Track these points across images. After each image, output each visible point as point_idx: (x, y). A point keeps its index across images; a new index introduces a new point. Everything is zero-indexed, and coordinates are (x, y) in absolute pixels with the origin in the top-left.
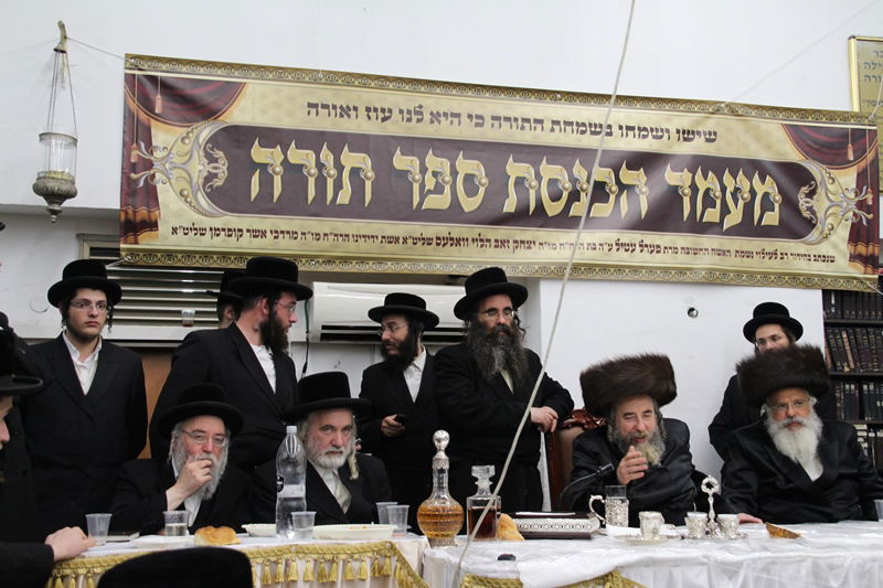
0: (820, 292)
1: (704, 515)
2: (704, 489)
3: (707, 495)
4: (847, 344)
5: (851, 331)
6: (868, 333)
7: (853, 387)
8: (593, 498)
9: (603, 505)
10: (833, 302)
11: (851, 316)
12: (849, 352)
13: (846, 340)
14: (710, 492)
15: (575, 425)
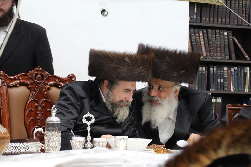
0: (188, 3)
1: (83, 139)
2: (84, 121)
3: (86, 125)
4: (202, 40)
5: (205, 31)
6: (216, 34)
7: (204, 69)
8: (36, 130)
9: (43, 135)
10: (195, 11)
11: (206, 22)
12: (203, 45)
13: (202, 37)
14: (89, 123)
15: (21, 84)
